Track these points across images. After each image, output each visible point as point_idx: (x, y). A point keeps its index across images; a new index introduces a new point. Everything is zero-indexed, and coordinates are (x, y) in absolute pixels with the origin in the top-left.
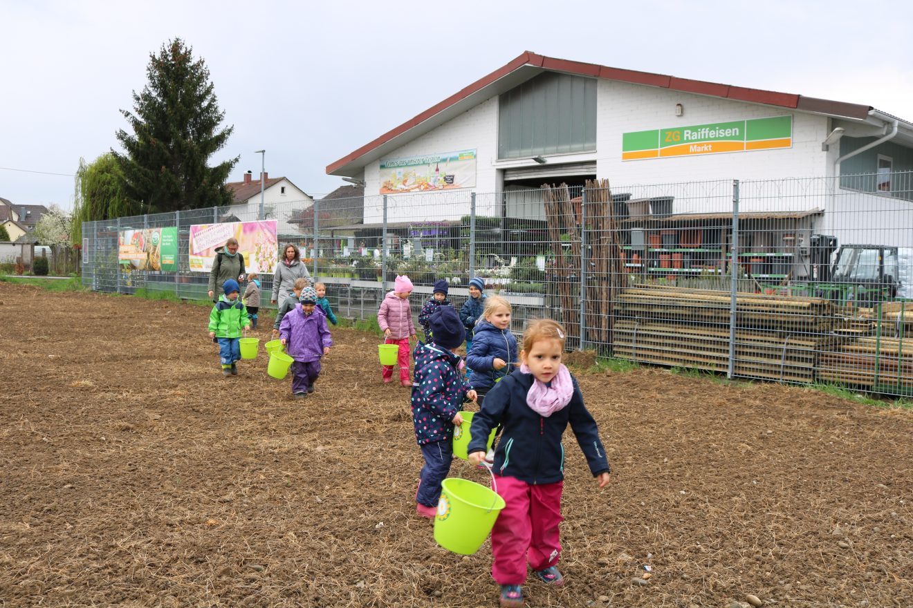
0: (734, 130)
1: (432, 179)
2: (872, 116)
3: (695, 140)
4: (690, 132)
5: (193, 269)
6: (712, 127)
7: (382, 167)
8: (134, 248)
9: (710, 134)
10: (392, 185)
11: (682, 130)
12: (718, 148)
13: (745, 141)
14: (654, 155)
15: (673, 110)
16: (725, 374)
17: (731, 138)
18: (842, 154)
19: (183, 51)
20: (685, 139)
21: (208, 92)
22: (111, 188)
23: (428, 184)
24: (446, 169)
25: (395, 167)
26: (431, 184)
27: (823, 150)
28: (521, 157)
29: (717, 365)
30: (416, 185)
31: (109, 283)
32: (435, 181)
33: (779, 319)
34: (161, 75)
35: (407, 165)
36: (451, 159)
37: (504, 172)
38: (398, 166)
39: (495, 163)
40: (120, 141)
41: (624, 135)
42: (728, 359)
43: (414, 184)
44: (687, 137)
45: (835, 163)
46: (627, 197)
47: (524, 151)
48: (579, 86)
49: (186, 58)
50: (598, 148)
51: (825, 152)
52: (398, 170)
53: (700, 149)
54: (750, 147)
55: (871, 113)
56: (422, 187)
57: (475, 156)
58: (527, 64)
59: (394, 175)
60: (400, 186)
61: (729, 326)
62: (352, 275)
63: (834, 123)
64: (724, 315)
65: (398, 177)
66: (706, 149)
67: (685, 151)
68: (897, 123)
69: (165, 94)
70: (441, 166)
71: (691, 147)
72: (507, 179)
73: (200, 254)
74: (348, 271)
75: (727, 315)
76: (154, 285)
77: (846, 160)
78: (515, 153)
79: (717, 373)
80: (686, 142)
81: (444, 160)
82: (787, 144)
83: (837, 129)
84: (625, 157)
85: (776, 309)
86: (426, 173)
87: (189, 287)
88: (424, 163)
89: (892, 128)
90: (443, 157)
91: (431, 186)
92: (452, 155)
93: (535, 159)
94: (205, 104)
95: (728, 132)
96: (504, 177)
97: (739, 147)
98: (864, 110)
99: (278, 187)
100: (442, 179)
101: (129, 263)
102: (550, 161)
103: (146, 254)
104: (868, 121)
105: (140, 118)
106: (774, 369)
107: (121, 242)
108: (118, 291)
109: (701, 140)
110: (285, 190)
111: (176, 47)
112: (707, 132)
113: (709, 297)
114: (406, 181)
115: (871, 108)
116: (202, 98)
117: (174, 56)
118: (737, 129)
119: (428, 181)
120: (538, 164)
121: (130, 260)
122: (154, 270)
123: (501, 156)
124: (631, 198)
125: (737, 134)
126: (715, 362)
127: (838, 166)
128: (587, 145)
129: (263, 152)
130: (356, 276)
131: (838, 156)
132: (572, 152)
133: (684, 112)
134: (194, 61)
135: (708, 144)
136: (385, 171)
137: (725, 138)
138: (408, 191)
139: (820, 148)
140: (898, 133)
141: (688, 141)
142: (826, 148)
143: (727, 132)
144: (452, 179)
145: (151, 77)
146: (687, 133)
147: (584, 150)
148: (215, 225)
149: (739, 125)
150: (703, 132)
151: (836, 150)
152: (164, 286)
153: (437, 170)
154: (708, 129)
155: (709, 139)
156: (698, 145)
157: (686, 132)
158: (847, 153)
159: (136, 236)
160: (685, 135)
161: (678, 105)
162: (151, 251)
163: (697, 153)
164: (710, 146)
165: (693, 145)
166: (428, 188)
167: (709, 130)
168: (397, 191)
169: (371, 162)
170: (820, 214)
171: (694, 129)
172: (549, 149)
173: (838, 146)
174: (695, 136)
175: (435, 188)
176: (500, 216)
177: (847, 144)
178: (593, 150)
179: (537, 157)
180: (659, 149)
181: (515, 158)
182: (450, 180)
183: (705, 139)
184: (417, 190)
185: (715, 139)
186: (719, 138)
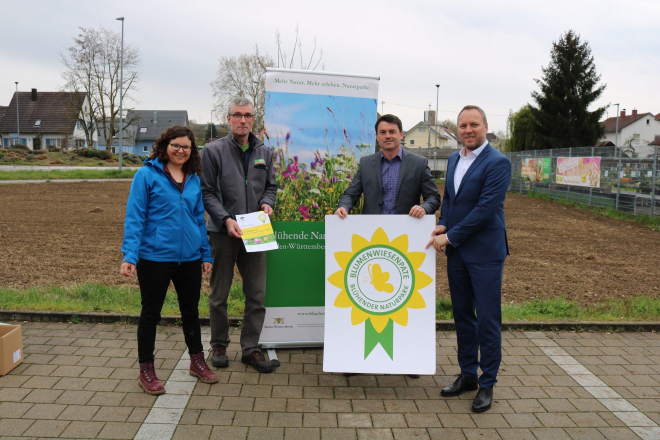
5: (558, 182)
8: (530, 168)
19: (573, 38)
21: (590, 63)
22: (527, 127)
31: (516, 187)
34: (559, 55)
40: (533, 98)
49: (576, 42)
62: (638, 191)
69: (562, 67)
73: (561, 174)
74: (635, 188)
76: (539, 190)
87: (556, 192)
94: (588, 71)
99: (644, 120)
101: (526, 176)
103: (536, 172)
105: (545, 83)
107: (523, 164)
108: (521, 192)
110: (650, 122)
111: (569, 37)
116: (586, 67)
117: (568, 42)
121: (527, 175)
122: (538, 181)
129: (618, 105)
130: (640, 191)
134: (581, 44)
145: (553, 57)
148: (570, 158)
152: (543, 191)
159: (530, 162)
162: (538, 171)
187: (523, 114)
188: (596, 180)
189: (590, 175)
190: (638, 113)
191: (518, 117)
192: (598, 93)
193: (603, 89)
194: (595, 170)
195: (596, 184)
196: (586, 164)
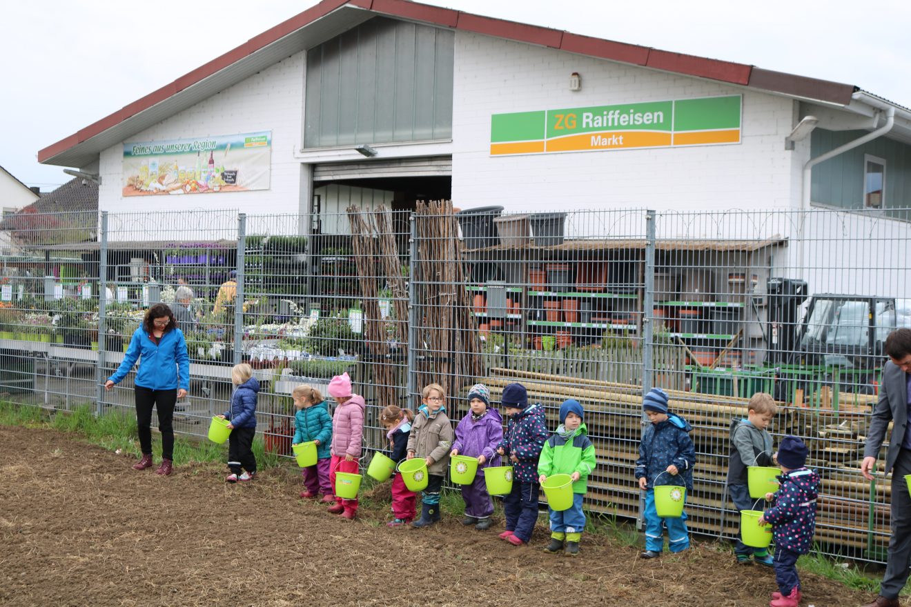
0: (656, 114)
1: (204, 175)
2: (858, 101)
3: (599, 129)
4: (591, 115)
6: (624, 109)
7: (127, 154)
9: (622, 120)
10: (142, 182)
11: (579, 112)
12: (633, 141)
13: (673, 132)
14: (537, 148)
15: (569, 82)
16: (633, 521)
17: (652, 126)
18: (813, 156)
20: (584, 126)
23: (197, 184)
24: (225, 161)
25: (147, 155)
26: (202, 182)
27: (786, 149)
28: (338, 146)
29: (620, 506)
30: (179, 184)
32: (207, 179)
33: (718, 435)
35: (165, 153)
36: (233, 146)
37: (313, 167)
38: (152, 154)
39: (298, 154)
41: (493, 116)
42: (637, 497)
43: (176, 182)
44: (587, 123)
45: (804, 168)
46: (497, 210)
47: (344, 138)
48: (427, 40)
50: (454, 137)
51: (789, 152)
52: (152, 160)
53: (605, 142)
54: (680, 140)
55: (856, 95)
56: (188, 188)
57: (270, 143)
58: (348, 5)
59: (145, 167)
60: (153, 185)
62: (53, 339)
63: (802, 109)
64: (631, 426)
65: (151, 171)
66: (615, 142)
67: (583, 144)
68: (893, 111)
70: (217, 155)
71: (593, 138)
72: (317, 179)
74: (46, 331)
75: (636, 427)
77: (820, 164)
78: (330, 139)
79: (620, 519)
80: (584, 130)
81: (222, 147)
82: (734, 137)
83: (807, 118)
84: (495, 151)
85: (713, 419)
86: (194, 166)
88: (191, 151)
89: (887, 118)
90: (219, 141)
91: (201, 186)
92: (234, 140)
93: (360, 150)
95: (648, 118)
96: (313, 176)
97: (663, 141)
98: (845, 92)
100: (218, 176)
102: (382, 153)
104: (852, 108)
106: (710, 515)
109: (608, 128)
112: (616, 116)
113: (608, 394)
114: (163, 177)
115: (856, 89)
118: (661, 114)
119: (198, 178)
120: (363, 157)
123: (307, 145)
124: (504, 213)
125: (661, 121)
126: (617, 500)
127: (808, 173)
128: (438, 131)
130: (60, 340)
131: (808, 158)
132: (415, 140)
133: (584, 84)
135: (617, 135)
136: (130, 160)
137: (643, 126)
138: (166, 192)
139: (783, 145)
140: (895, 126)
141: (588, 129)
142: (791, 145)
143: (645, 118)
144: (234, 177)
146: (587, 119)
147: (434, 139)
149: (664, 107)
150: (610, 117)
151: (805, 149)
153: (212, 162)
154: (617, 112)
155: (620, 127)
156: (603, 136)
157: (585, 115)
158: (821, 154)
160: (585, 120)
161: (575, 74)
163: (602, 147)
164: (621, 138)
165: (596, 136)
166: (198, 189)
167: (620, 114)
168: (149, 193)
169: (111, 145)
170: (782, 244)
171: (598, 111)
172: (381, 135)
173: (808, 143)
174: (599, 121)
175: (207, 190)
176: (305, 234)
177: (822, 140)
178: (448, 138)
179: (362, 146)
180: (546, 140)
181: (329, 148)
182: (230, 178)
183: (613, 127)
184: (181, 191)
185: (628, 127)
186: (634, 126)
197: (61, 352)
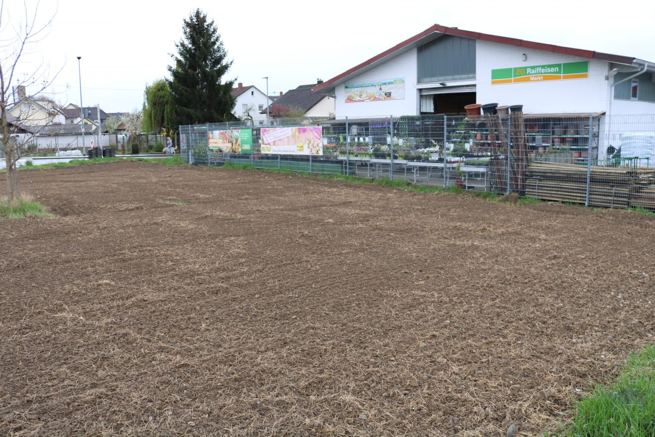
0: (555, 69)
1: (378, 94)
2: (636, 63)
3: (533, 74)
4: (530, 69)
5: (263, 152)
6: (543, 67)
7: (346, 87)
8: (221, 140)
9: (542, 70)
10: (353, 97)
11: (526, 68)
12: (546, 78)
13: (562, 75)
14: (510, 81)
15: (522, 57)
16: (584, 204)
17: (554, 73)
18: (615, 82)
19: (202, 16)
20: (528, 73)
21: (217, 39)
22: (165, 100)
23: (375, 97)
24: (386, 89)
25: (354, 87)
26: (377, 97)
27: (606, 80)
28: (431, 82)
29: (580, 200)
30: (368, 98)
31: (202, 160)
32: (379, 95)
33: (612, 179)
34: (190, 31)
35: (361, 87)
36: (389, 83)
37: (420, 90)
38: (356, 87)
39: (415, 85)
40: (169, 72)
41: (492, 70)
42: (586, 197)
43: (366, 97)
44: (529, 72)
45: (612, 86)
46: (495, 105)
47: (436, 79)
48: (465, 43)
49: (204, 20)
50: (477, 77)
51: (607, 81)
52: (356, 89)
53: (536, 79)
54: (565, 78)
55: (634, 61)
56: (372, 99)
57: (404, 82)
58: (436, 31)
59: (354, 92)
60: (358, 98)
61: (586, 182)
63: (612, 66)
64: (584, 177)
65: (356, 93)
66: (540, 78)
67: (528, 80)
68: (646, 64)
69: (194, 43)
70: (383, 87)
71: (531, 78)
72: (422, 94)
73: (269, 144)
75: (586, 177)
76: (235, 161)
77: (617, 85)
78: (428, 79)
79: (580, 204)
80: (528, 75)
81: (385, 84)
82: (586, 76)
83: (615, 69)
84: (493, 83)
85: (610, 174)
86: (374, 91)
87: (261, 162)
88: (372, 85)
89: (644, 67)
90: (383, 82)
91: (377, 98)
92: (389, 81)
93: (441, 84)
94: (216, 47)
95: (552, 70)
96: (421, 93)
97: (559, 78)
98: (630, 60)
99: (249, 92)
100: (384, 94)
101: (218, 148)
102: (449, 84)
103: (231, 144)
104: (632, 65)
105: (180, 58)
106: (609, 201)
107: (211, 137)
108: (209, 164)
109: (537, 74)
110: (254, 93)
111: (198, 14)
112: (540, 69)
113: (575, 168)
114: (361, 95)
115: (634, 58)
116: (214, 43)
117: (197, 19)
118: (557, 68)
119: (375, 95)
120: (441, 86)
121: (219, 147)
122: (235, 152)
123: (419, 82)
124: (498, 106)
125: (558, 70)
126: (579, 198)
127: (613, 88)
128: (470, 76)
129: (267, 78)
131: (613, 82)
132: (461, 79)
133: (527, 58)
134: (208, 21)
135: (541, 76)
136: (347, 89)
137: (551, 73)
138: (363, 101)
139: (604, 79)
140: (647, 70)
141: (529, 74)
142: (607, 78)
143: (551, 70)
144: (390, 95)
145: (185, 33)
146: (529, 70)
147: (469, 78)
149: (559, 65)
150: (538, 70)
151: (612, 80)
152: (244, 162)
153: (381, 89)
154: (540, 68)
155: (541, 73)
156: (535, 76)
157: (528, 69)
158: (617, 82)
159: (222, 134)
160: (528, 71)
161: (524, 54)
162: (234, 142)
163: (535, 81)
164: (542, 77)
165: (532, 77)
166: (375, 99)
167: (542, 69)
168: (356, 101)
169: (340, 84)
170: (604, 114)
171: (533, 68)
172: (447, 77)
173: (613, 77)
174: (533, 71)
175: (379, 99)
176: (418, 114)
177: (619, 76)
178: (474, 78)
179: (442, 82)
180: (513, 78)
181: (427, 82)
182: (388, 95)
183: (539, 73)
184: (369, 100)
185: (545, 73)
186: (547, 73)
187: (160, 87)
188: (318, 148)
189: (309, 144)
190: (243, 86)
191: (154, 90)
192: (226, 67)
193: (231, 64)
194: (315, 139)
195: (318, 152)
196: (302, 133)
197: (374, 160)
